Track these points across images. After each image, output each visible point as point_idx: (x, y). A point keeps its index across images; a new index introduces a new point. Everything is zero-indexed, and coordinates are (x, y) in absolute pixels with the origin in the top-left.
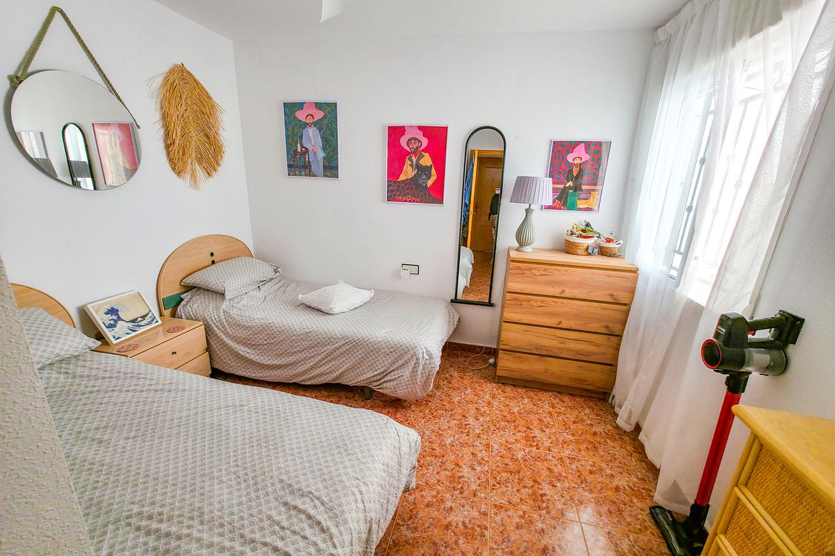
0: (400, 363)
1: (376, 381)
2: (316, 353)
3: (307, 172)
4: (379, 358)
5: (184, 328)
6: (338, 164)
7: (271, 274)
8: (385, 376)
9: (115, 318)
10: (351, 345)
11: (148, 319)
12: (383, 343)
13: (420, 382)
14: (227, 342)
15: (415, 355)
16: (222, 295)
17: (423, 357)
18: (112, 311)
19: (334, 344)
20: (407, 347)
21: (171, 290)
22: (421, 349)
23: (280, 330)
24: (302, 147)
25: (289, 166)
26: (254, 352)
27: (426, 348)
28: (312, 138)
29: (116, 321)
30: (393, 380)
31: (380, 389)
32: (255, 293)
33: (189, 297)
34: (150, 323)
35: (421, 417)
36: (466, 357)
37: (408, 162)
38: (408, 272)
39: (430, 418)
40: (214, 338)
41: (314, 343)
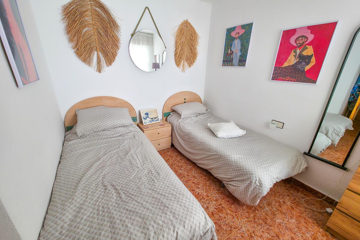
0: (240, 178)
1: (226, 181)
2: (203, 153)
3: (231, 64)
4: (230, 170)
5: (165, 125)
6: (246, 59)
7: (204, 111)
8: (231, 181)
9: (147, 116)
10: (218, 157)
11: (156, 119)
12: (234, 163)
13: (250, 196)
14: (177, 135)
15: (250, 179)
16: (180, 115)
17: (255, 183)
18: (147, 114)
19: (211, 153)
20: (247, 172)
21: (168, 111)
22: (256, 177)
23: (193, 137)
24: (231, 51)
25: (224, 61)
26: (183, 143)
27: (259, 178)
28: (237, 45)
29: (147, 117)
30: (234, 186)
31: (227, 186)
32: (194, 118)
33: (172, 114)
34: (157, 121)
35: (245, 216)
36: (306, 195)
37: (293, 53)
38: (275, 126)
39: (251, 221)
40: (174, 132)
41: (204, 148)
